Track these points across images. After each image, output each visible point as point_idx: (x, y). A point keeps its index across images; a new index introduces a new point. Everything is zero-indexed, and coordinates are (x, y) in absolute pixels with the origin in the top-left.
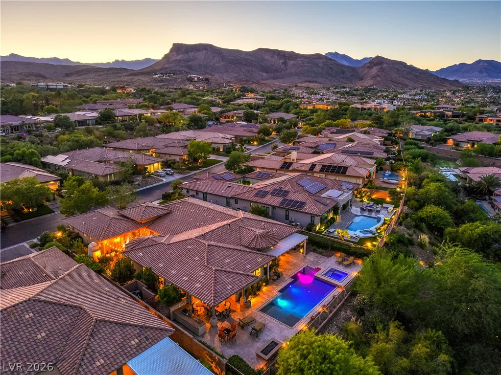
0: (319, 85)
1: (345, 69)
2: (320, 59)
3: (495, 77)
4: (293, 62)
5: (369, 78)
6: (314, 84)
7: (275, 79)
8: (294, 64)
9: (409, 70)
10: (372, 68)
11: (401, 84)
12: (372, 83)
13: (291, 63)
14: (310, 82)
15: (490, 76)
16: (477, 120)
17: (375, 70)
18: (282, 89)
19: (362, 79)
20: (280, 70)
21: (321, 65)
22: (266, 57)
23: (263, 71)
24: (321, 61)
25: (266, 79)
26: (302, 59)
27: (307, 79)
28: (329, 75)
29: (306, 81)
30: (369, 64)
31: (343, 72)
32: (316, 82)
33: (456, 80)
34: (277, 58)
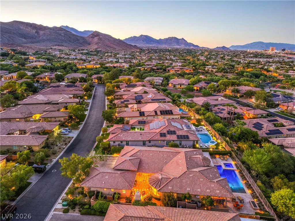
0: (65, 47)
1: (79, 38)
2: (61, 30)
3: (149, 44)
4: (43, 32)
5: (94, 44)
6: (62, 47)
7: (33, 43)
8: (44, 33)
9: (114, 40)
10: (94, 38)
11: (112, 47)
12: (97, 47)
13: (41, 33)
14: (58, 45)
15: (147, 43)
16: (167, 71)
17: (96, 39)
18: (42, 50)
19: (89, 44)
20: (35, 37)
21: (63, 35)
22: (22, 27)
23: (22, 37)
24: (62, 32)
25: (26, 43)
26: (49, 30)
27: (56, 43)
28: (70, 41)
29: (56, 45)
30: (92, 36)
31: (78, 40)
32: (63, 46)
33: (135, 45)
34: (30, 28)
